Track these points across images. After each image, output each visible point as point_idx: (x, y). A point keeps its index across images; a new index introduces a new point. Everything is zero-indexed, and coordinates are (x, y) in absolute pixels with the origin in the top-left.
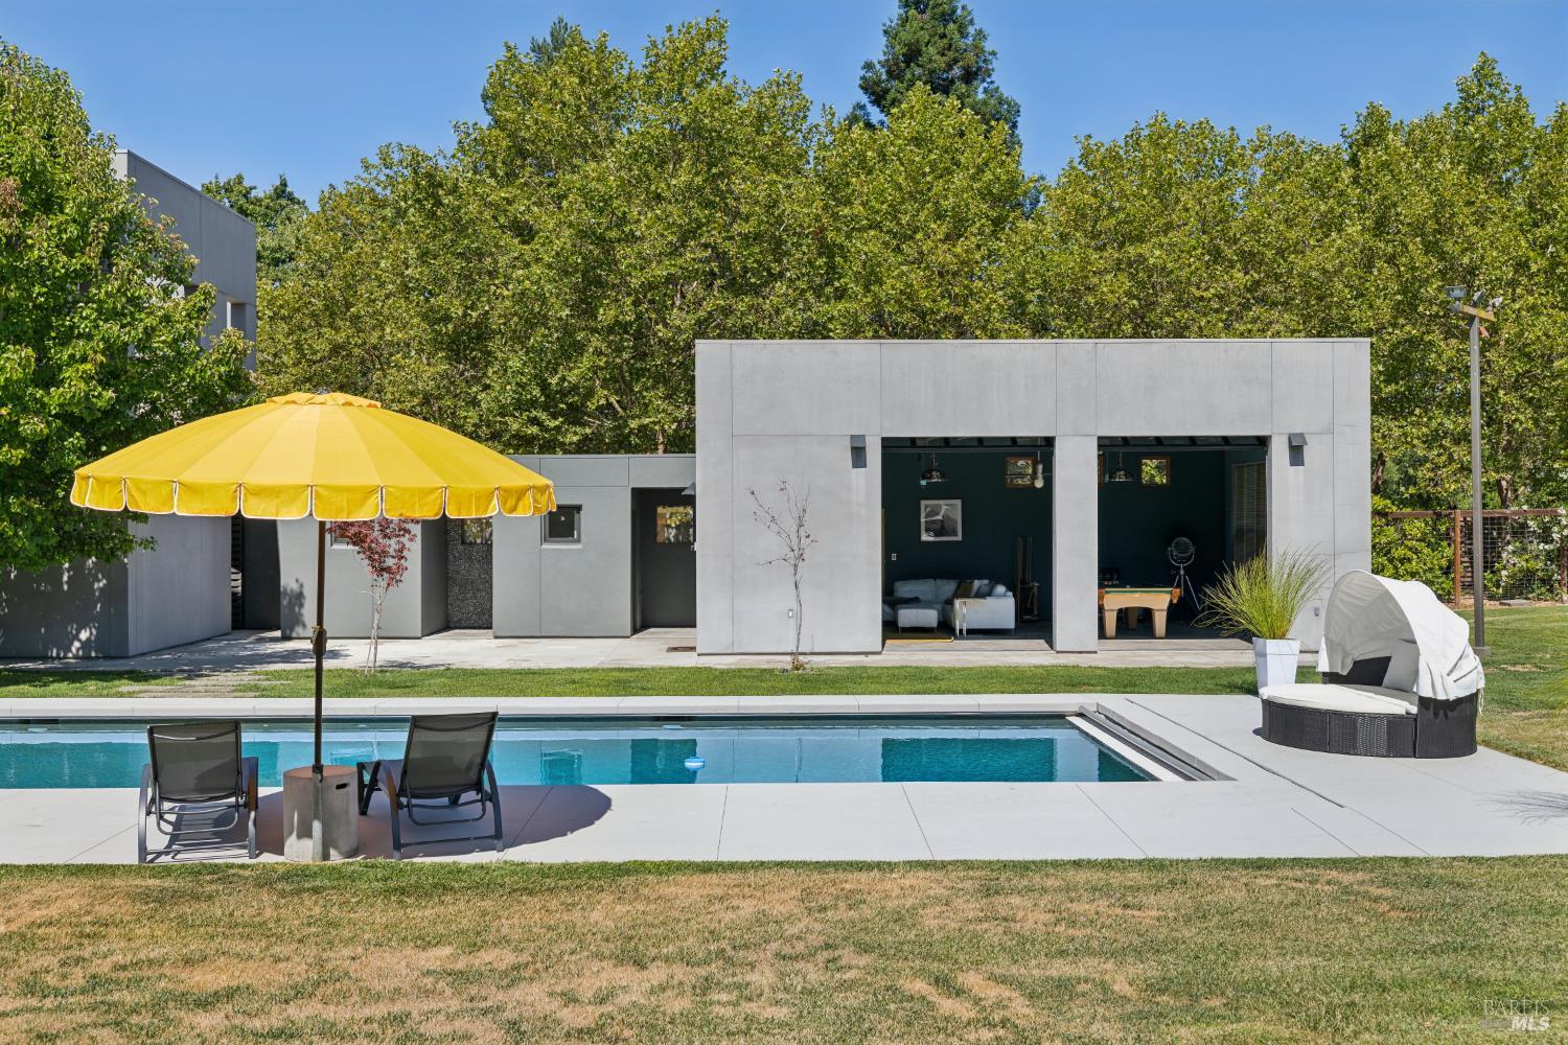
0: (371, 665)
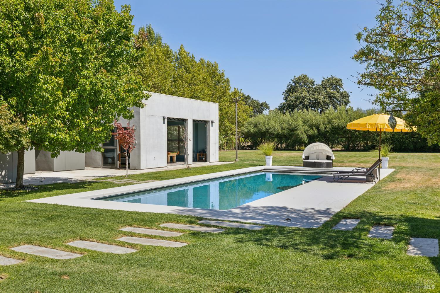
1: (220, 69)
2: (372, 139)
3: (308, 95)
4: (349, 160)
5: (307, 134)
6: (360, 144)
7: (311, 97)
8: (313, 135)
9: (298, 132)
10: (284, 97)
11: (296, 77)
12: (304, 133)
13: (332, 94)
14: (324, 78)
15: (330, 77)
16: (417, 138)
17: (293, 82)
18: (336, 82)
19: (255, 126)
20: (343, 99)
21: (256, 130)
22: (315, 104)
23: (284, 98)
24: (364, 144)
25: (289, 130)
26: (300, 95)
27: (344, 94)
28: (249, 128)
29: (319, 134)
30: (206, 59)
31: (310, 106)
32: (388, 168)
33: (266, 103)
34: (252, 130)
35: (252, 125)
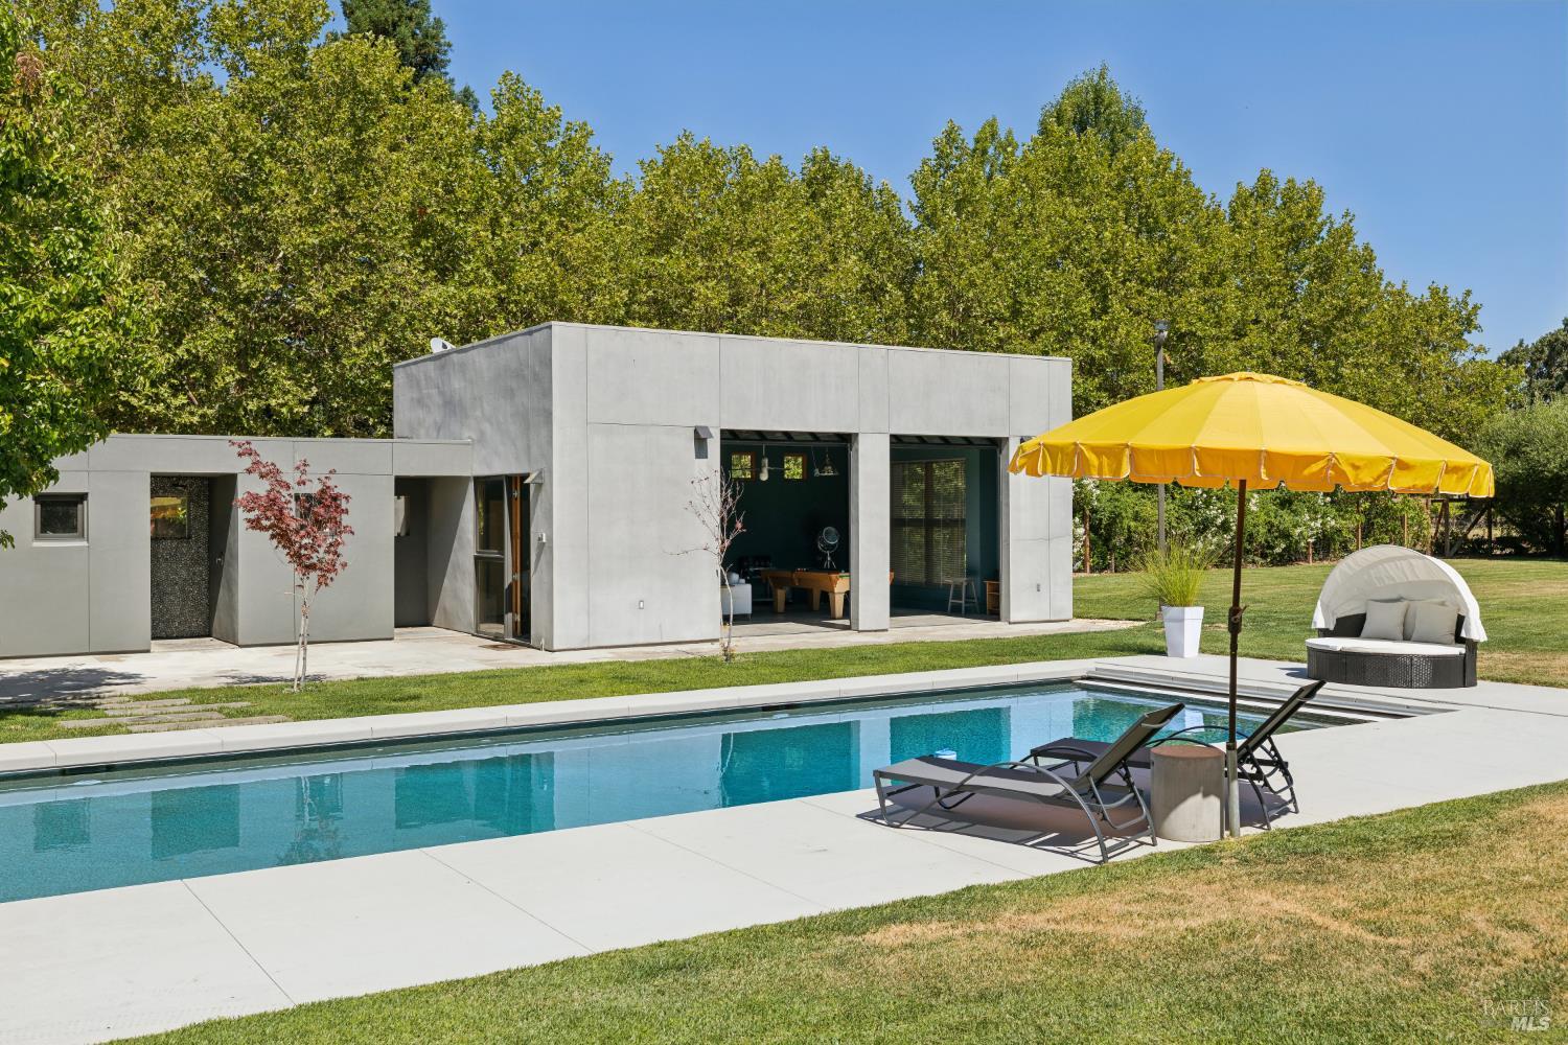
0: (300, 673)
21: (1516, 466)
34: (1501, 468)
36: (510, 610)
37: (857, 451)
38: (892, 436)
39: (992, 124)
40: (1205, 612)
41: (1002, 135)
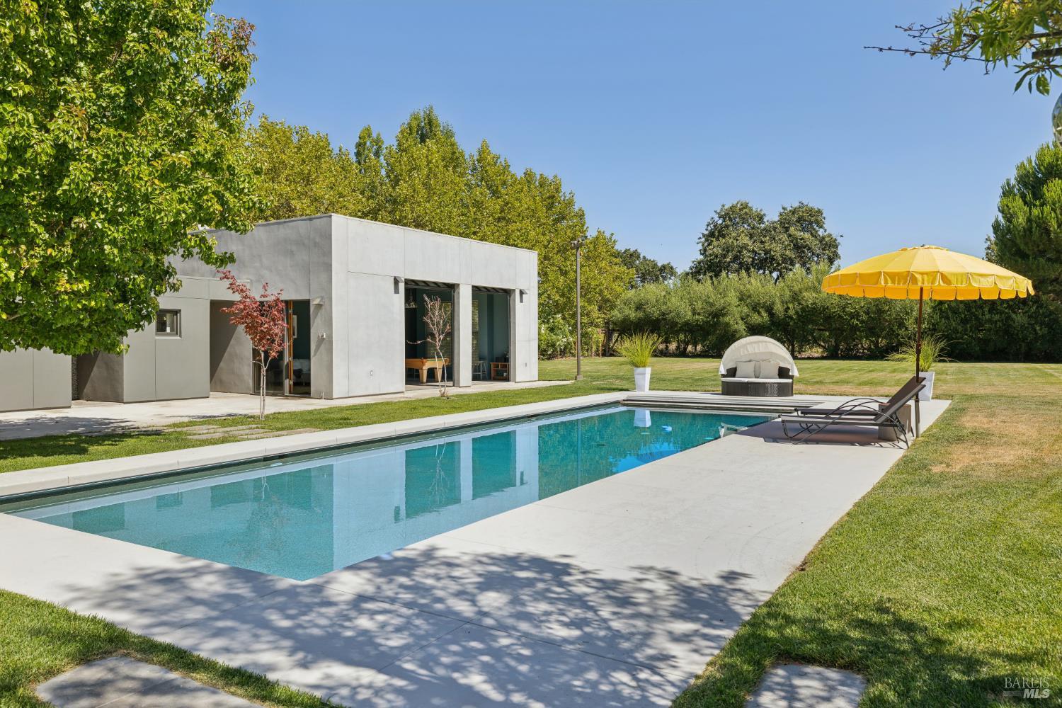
1: (565, 189)
2: (887, 333)
3: (750, 244)
4: (836, 378)
5: (746, 323)
6: (862, 344)
7: (757, 247)
8: (759, 324)
9: (727, 319)
10: (701, 248)
11: (726, 207)
12: (740, 322)
13: (801, 239)
14: (784, 209)
15: (796, 205)
16: (989, 330)
17: (720, 218)
18: (810, 215)
19: (639, 307)
20: (824, 249)
21: (641, 314)
22: (765, 262)
23: (700, 250)
24: (869, 345)
25: (709, 315)
26: (732, 242)
27: (827, 239)
28: (627, 312)
29: (773, 323)
30: (538, 172)
31: (753, 264)
32: (933, 398)
33: (672, 264)
34: (633, 315)
35: (633, 306)
36: (287, 377)
37: (459, 293)
38: (473, 287)
39: (368, 129)
40: (652, 370)
41: (374, 136)
